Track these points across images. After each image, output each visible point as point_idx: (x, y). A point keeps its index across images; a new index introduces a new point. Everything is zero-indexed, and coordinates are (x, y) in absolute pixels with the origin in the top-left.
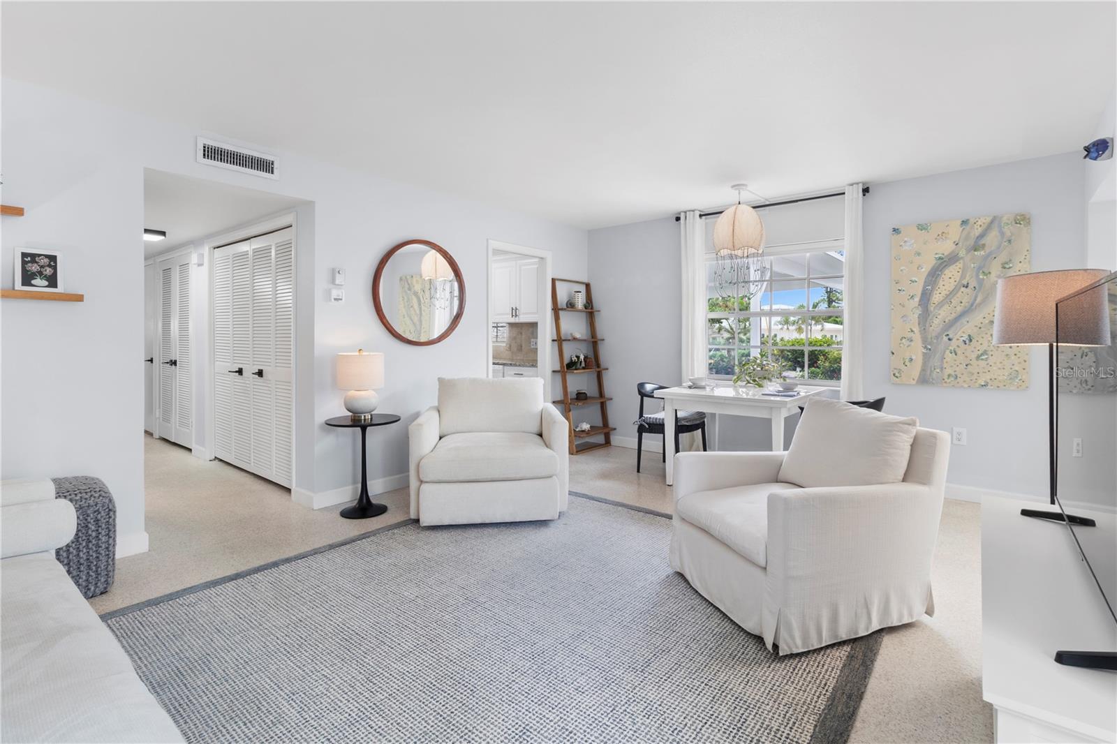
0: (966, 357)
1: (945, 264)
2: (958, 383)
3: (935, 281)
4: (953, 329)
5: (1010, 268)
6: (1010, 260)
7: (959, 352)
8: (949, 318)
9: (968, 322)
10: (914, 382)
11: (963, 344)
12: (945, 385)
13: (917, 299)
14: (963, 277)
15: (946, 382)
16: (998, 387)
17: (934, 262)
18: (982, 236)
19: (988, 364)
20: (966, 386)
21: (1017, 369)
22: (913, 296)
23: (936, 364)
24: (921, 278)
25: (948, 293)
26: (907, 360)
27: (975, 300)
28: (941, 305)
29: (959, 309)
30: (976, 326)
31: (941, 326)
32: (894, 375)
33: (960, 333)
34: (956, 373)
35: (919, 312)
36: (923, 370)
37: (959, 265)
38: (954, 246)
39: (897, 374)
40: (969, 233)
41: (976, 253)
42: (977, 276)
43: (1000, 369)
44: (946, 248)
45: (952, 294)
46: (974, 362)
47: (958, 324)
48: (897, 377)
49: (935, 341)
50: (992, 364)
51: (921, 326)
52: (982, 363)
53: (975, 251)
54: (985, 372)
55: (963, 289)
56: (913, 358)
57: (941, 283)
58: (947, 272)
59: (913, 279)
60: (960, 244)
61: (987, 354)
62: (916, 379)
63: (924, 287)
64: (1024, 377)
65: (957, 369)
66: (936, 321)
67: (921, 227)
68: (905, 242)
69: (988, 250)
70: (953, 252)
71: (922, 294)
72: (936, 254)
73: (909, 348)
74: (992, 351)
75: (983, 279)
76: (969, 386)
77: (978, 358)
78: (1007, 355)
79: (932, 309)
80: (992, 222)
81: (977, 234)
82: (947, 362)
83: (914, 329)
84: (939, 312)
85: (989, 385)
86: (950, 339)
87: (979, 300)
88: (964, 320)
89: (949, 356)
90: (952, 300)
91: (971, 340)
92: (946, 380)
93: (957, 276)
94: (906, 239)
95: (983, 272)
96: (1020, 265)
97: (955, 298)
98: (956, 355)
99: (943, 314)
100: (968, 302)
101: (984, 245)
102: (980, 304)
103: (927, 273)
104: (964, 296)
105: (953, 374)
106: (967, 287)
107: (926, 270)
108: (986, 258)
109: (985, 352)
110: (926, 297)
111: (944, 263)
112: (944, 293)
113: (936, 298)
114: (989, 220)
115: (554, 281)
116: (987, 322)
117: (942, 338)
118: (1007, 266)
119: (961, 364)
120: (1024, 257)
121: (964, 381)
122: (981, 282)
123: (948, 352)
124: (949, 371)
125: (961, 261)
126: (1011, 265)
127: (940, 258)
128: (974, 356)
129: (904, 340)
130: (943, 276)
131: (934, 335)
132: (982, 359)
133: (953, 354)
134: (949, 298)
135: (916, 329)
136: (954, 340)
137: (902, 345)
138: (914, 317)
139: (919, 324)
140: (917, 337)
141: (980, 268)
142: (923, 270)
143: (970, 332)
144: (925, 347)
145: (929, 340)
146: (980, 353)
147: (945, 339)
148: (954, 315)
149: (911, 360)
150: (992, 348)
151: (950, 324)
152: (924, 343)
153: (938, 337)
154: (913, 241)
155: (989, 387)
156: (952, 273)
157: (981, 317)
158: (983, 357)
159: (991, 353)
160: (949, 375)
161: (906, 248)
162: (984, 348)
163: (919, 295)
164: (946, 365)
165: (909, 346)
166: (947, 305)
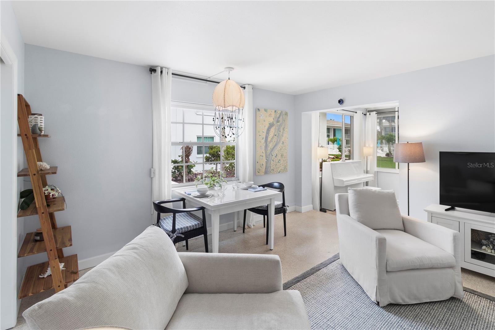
3: (269, 133)
6: (284, 127)
7: (274, 160)
8: (272, 147)
10: (263, 174)
11: (275, 157)
13: (264, 140)
14: (275, 132)
15: (271, 172)
17: (268, 125)
18: (279, 118)
20: (276, 173)
21: (286, 165)
22: (263, 138)
23: (269, 166)
24: (265, 131)
26: (261, 165)
27: (278, 140)
28: (270, 142)
29: (274, 144)
30: (278, 150)
33: (274, 153)
35: (264, 145)
36: (266, 168)
37: (274, 127)
38: (273, 120)
39: (259, 172)
40: (276, 116)
43: (282, 165)
44: (271, 120)
45: (273, 137)
46: (277, 164)
47: (274, 150)
52: (279, 164)
53: (278, 122)
54: (280, 167)
55: (275, 136)
58: (271, 129)
59: (263, 131)
60: (275, 119)
63: (266, 135)
64: (287, 168)
65: (274, 167)
66: (269, 149)
67: (266, 110)
68: (261, 115)
69: (280, 123)
70: (273, 122)
71: (266, 137)
72: (269, 122)
75: (279, 133)
78: (284, 160)
79: (268, 143)
80: (281, 113)
81: (278, 116)
82: (271, 164)
86: (272, 156)
88: (275, 148)
89: (272, 162)
90: (273, 141)
91: (277, 156)
93: (274, 132)
94: (261, 114)
95: (279, 131)
99: (271, 146)
100: (276, 141)
101: (279, 121)
102: (279, 142)
104: (275, 139)
105: (273, 169)
107: (266, 128)
108: (280, 125)
109: (279, 160)
110: (267, 138)
111: (271, 125)
112: (271, 137)
113: (269, 139)
114: (280, 112)
116: (280, 149)
119: (274, 165)
120: (287, 127)
121: (275, 171)
123: (272, 160)
124: (272, 168)
126: (285, 129)
127: (270, 124)
128: (277, 161)
129: (261, 156)
131: (268, 154)
134: (272, 139)
135: (264, 152)
137: (260, 159)
138: (263, 147)
139: (265, 150)
140: (264, 155)
141: (279, 129)
143: (276, 152)
144: (266, 159)
145: (267, 156)
146: (278, 160)
147: (271, 156)
148: (273, 146)
149: (263, 164)
150: (281, 158)
151: (272, 150)
152: (266, 158)
153: (269, 155)
154: (263, 115)
155: (281, 172)
156: (272, 130)
157: (278, 147)
158: (279, 162)
159: (281, 160)
160: (272, 170)
161: (261, 118)
162: (279, 158)
163: (265, 138)
164: (271, 166)
165: (262, 159)
166: (271, 142)
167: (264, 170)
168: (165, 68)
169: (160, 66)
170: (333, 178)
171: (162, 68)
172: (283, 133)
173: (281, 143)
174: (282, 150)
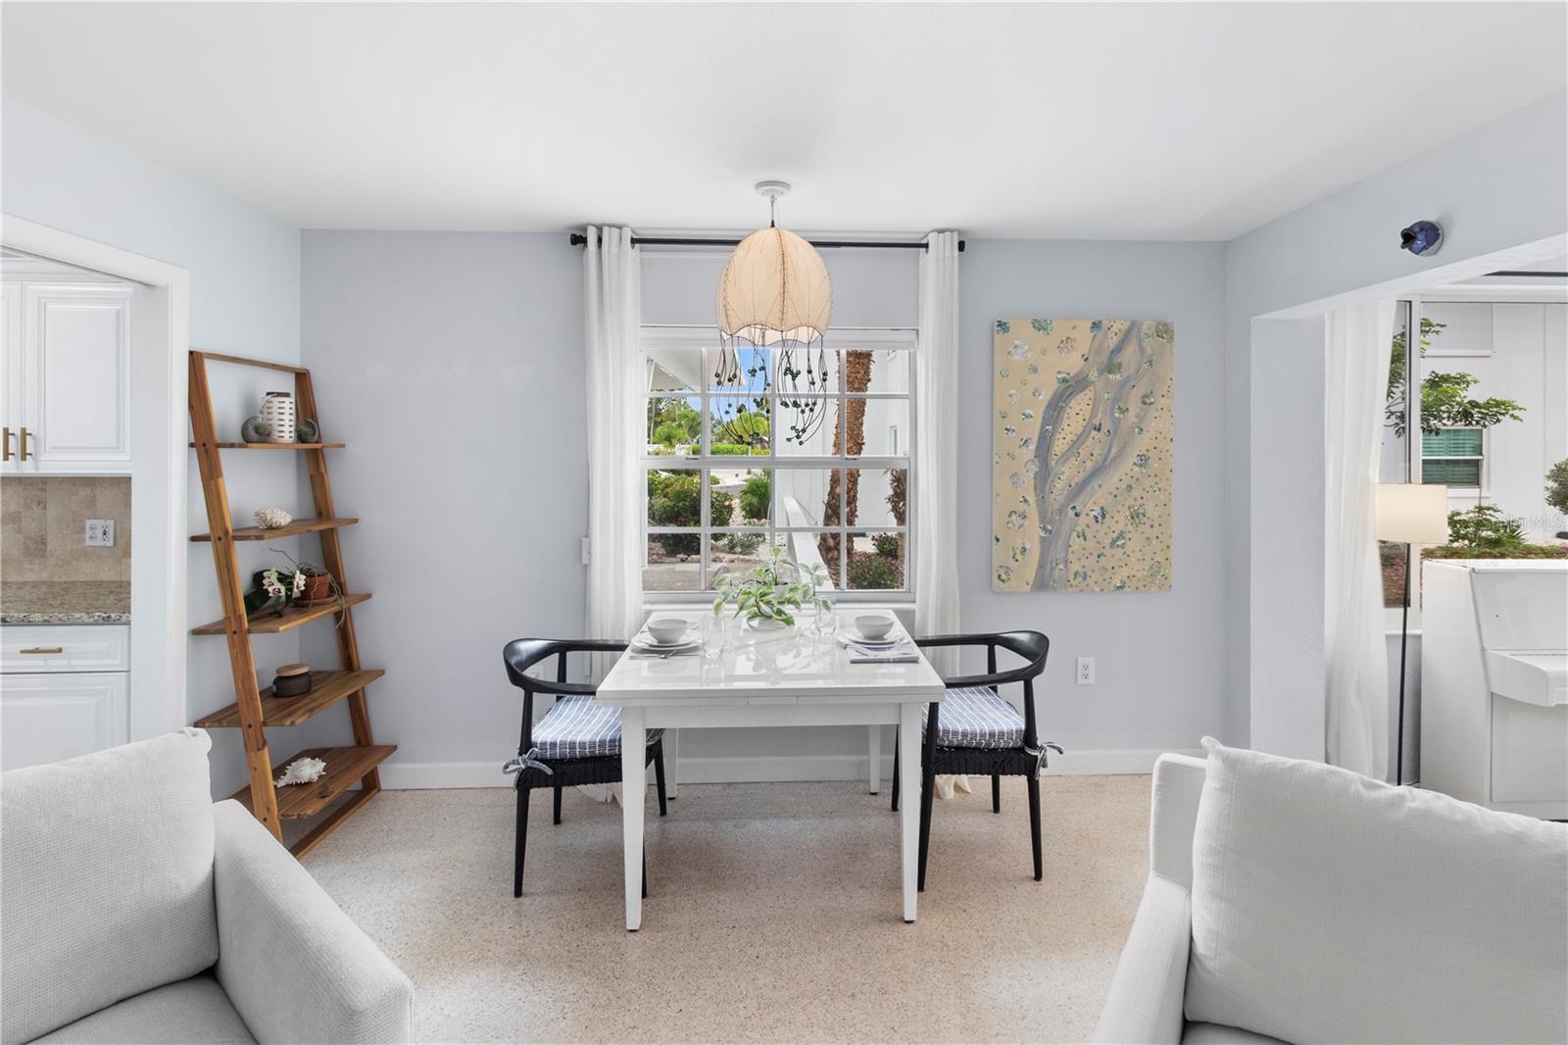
0: (1099, 543)
1: (1071, 389)
2: (1088, 585)
3: (1057, 417)
4: (1081, 498)
5: (1151, 403)
6: (1151, 393)
7: (1089, 536)
8: (1077, 480)
9: (1100, 486)
10: (1028, 588)
11: (1094, 521)
12: (1070, 589)
13: (1032, 447)
14: (1093, 414)
15: (1071, 586)
16: (1137, 588)
17: (1056, 385)
18: (1118, 350)
19: (1125, 553)
20: (1098, 590)
21: (1159, 559)
22: (1026, 441)
23: (1058, 557)
24: (1038, 412)
25: (1075, 438)
26: (1018, 551)
27: (1110, 451)
28: (1065, 457)
29: (1089, 465)
30: (1110, 493)
31: (1066, 492)
32: (999, 576)
33: (1090, 504)
34: (1085, 570)
35: (1034, 468)
36: (1041, 567)
37: (1089, 393)
38: (1083, 362)
39: (1004, 577)
40: (1101, 344)
41: (1110, 376)
42: (1112, 413)
43: (1139, 560)
44: (1072, 363)
45: (1079, 440)
46: (1108, 551)
47: (1088, 489)
48: (1003, 581)
49: (1057, 518)
50: (1130, 553)
51: (1038, 492)
52: (1118, 552)
53: (1110, 372)
54: (1122, 567)
55: (1094, 433)
56: (1027, 547)
57: (1066, 421)
58: (1073, 403)
59: (1028, 412)
60: (1091, 359)
61: (1124, 538)
62: (1031, 582)
63: (1043, 427)
64: (1167, 571)
65: (1087, 563)
66: (1059, 485)
67: (1040, 326)
68: (1016, 347)
69: (1125, 372)
70: (1081, 372)
71: (1040, 438)
72: (1059, 372)
73: (1022, 529)
74: (1129, 532)
75: (1119, 418)
76: (1102, 590)
77: (1113, 543)
78: (1148, 538)
79: (1053, 463)
80: (1129, 331)
81: (1112, 346)
82: (1073, 552)
83: (1028, 498)
84: (1063, 469)
85: (1127, 586)
86: (1077, 515)
87: (1114, 451)
88: (1095, 484)
89: (1076, 542)
90: (1080, 451)
91: (1104, 516)
92: (1072, 582)
93: (1087, 412)
94: (1017, 342)
95: (1119, 408)
96: (1163, 400)
97: (1084, 446)
98: (1085, 540)
99: (1068, 473)
100: (1100, 455)
101: (1120, 364)
102: (1114, 459)
103: (1045, 405)
104: (1095, 444)
105: (1081, 571)
106: (1099, 430)
107: (1045, 397)
108: (1122, 385)
109: (1121, 535)
110: (1045, 441)
111: (1071, 387)
112: (1070, 437)
113: (1060, 445)
114: (1127, 325)
116: (1124, 486)
117: (1068, 512)
118: (1148, 401)
119: (1091, 554)
120: (1167, 389)
121: (1096, 582)
122: (1116, 423)
123: (1074, 535)
124: (1075, 567)
125: (1092, 388)
126: (1152, 400)
127: (1064, 380)
128: (1107, 541)
129: (1014, 517)
130: (1068, 410)
131: (1055, 507)
132: (1118, 546)
133: (1081, 538)
134: (1077, 446)
135: (1031, 498)
136: (1083, 516)
137: (1010, 525)
138: (1028, 478)
139: (1035, 488)
140: (1032, 511)
141: (1116, 400)
142: (1041, 397)
143: (1102, 502)
144: (1044, 528)
145: (1049, 515)
146: (1115, 535)
147: (1071, 513)
148: (1082, 476)
149: (1024, 550)
150: (1130, 528)
151: (1079, 489)
152: (1042, 522)
153: (1061, 511)
154: (1027, 347)
155: (1126, 589)
156: (1079, 409)
157: (1116, 478)
158: (1120, 543)
159: (1129, 536)
160: (1076, 574)
161: (1016, 357)
162: (1120, 527)
163: (1035, 440)
164: (1071, 557)
165: (1022, 526)
166: (1073, 458)
167: (1031, 574)
168: (610, 226)
169: (593, 222)
170: (1483, 650)
171: (600, 228)
172: (1141, 418)
173: (1135, 459)
174: (1136, 493)
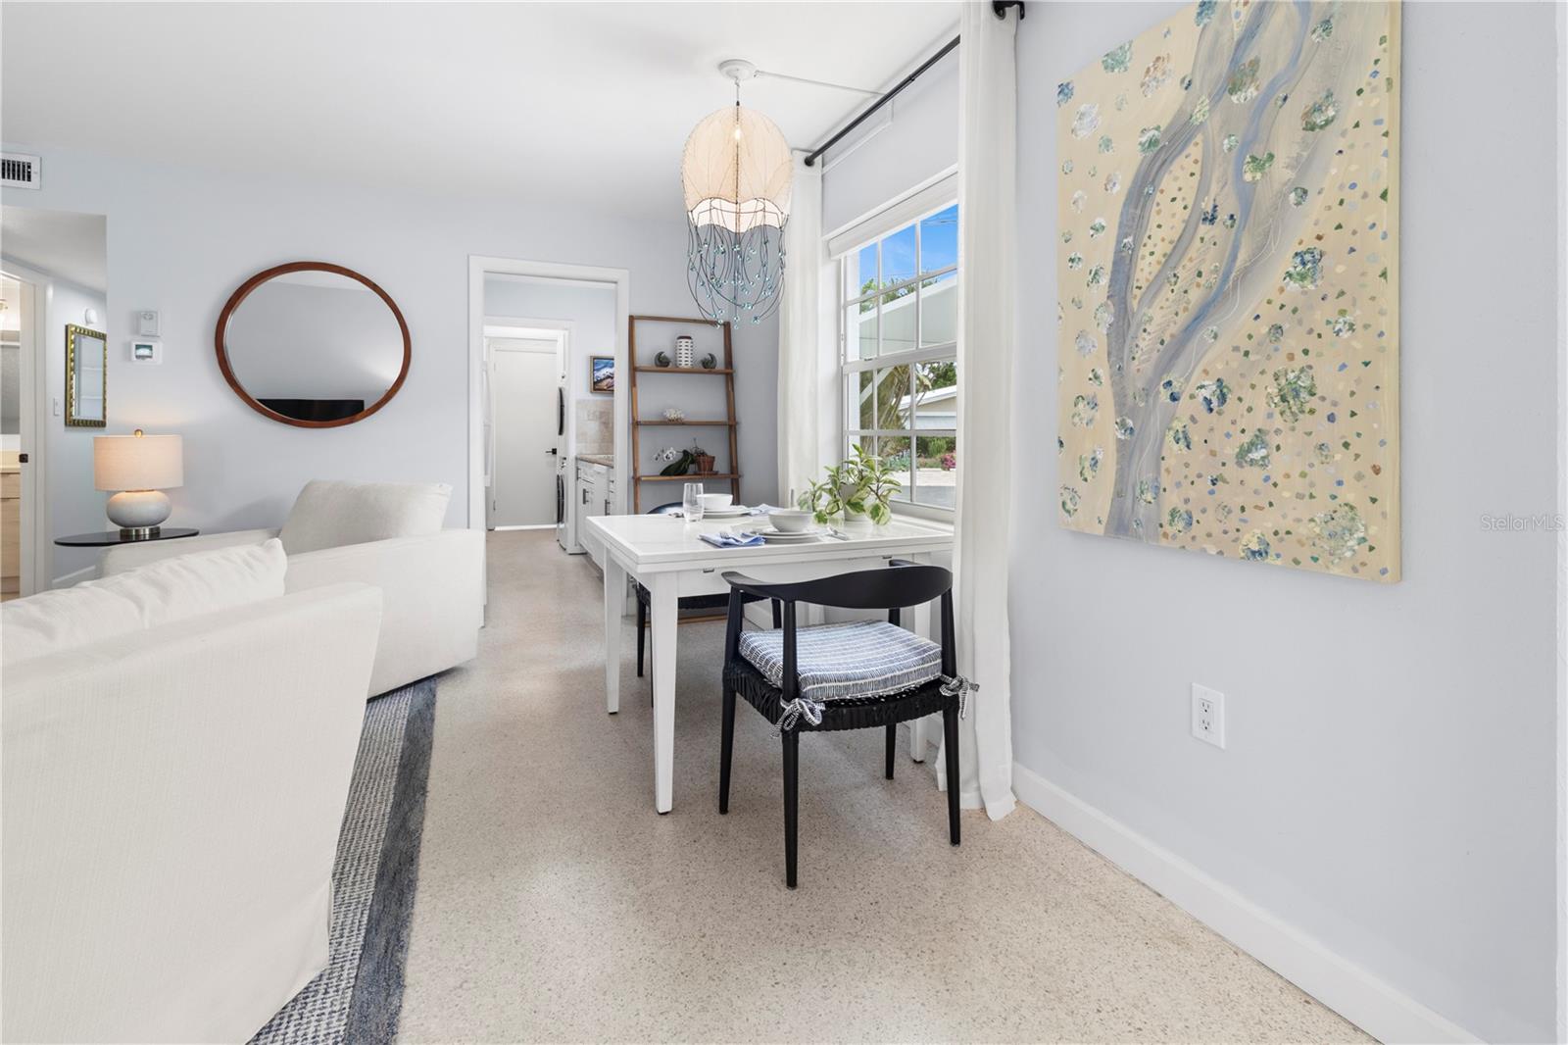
0: (1213, 453)
1: (1162, 156)
2: (1193, 538)
3: (1141, 217)
4: (1181, 363)
5: (1328, 122)
6: (1329, 95)
7: (1196, 439)
8: (1174, 329)
9: (1215, 337)
10: (1100, 530)
11: (1203, 408)
12: (1164, 542)
13: (1104, 281)
14: (1202, 190)
15: (1165, 535)
16: (1296, 562)
17: (1139, 157)
19: (1267, 479)
20: (1213, 551)
21: (1351, 498)
22: (1096, 273)
23: (1144, 479)
24: (1110, 218)
25: (1168, 249)
26: (1087, 464)
27: (1234, 257)
28: (1154, 288)
29: (1195, 296)
30: (1236, 349)
31: (1155, 355)
32: (1064, 504)
33: (1196, 380)
34: (1189, 507)
35: (1108, 318)
36: (1119, 494)
37: (1195, 150)
38: (1183, 94)
39: (1069, 506)
40: (1218, 35)
41: (1234, 98)
42: (1239, 173)
43: (1300, 496)
44: (1164, 104)
46: (1231, 472)
47: (1193, 345)
48: (1068, 512)
49: (1142, 405)
50: (1279, 480)
51: (1113, 359)
52: (1253, 475)
53: (1232, 91)
54: (1261, 509)
55: (1204, 229)
56: (1099, 457)
57: (1154, 220)
58: (1166, 181)
59: (1098, 221)
60: (1196, 83)
61: (1265, 445)
62: (1104, 520)
63: (1119, 242)
64: (1373, 530)
65: (1192, 494)
66: (1145, 342)
67: (1112, 61)
68: (1083, 117)
69: (1265, 77)
70: (1181, 111)
71: (1115, 263)
72: (1144, 131)
73: (1091, 427)
74: (1278, 431)
75: (1254, 183)
76: (1221, 553)
77: (1242, 455)
78: (1321, 447)
79: (1135, 303)
81: (1237, 34)
82: (1168, 471)
83: (1100, 372)
84: (1150, 312)
85: (1272, 551)
86: (1174, 398)
87: (1242, 256)
88: (1205, 333)
89: (1173, 450)
90: (1180, 271)
91: (1223, 399)
92: (1167, 528)
93: (1191, 190)
94: (1084, 109)
95: (1254, 159)
96: (1359, 102)
97: (1185, 261)
98: (1188, 447)
99: (1160, 317)
100: (1216, 271)
101: (1255, 65)
102: (1246, 271)
103: (1122, 199)
104: (1206, 254)
105: (1183, 508)
106: (1212, 220)
107: (1122, 185)
108: (1260, 106)
109: (1259, 439)
110: (1123, 267)
111: (1162, 150)
112: (1162, 249)
113: (1145, 268)
115: (632, 319)
116: (1265, 330)
117: (1158, 392)
118: (1319, 119)
119: (1200, 476)
120: (1372, 68)
121: (1209, 535)
122: (1247, 196)
123: (1170, 437)
124: (1172, 499)
125: (1199, 138)
126: (1331, 113)
127: (1152, 143)
128: (1231, 450)
129: (1081, 405)
130: (1158, 197)
131: (1140, 385)
132: (1252, 462)
133: (1182, 442)
134: (1172, 263)
135: (1104, 372)
136: (1184, 399)
137: (1076, 419)
138: (1099, 337)
139: (1109, 354)
140: (1105, 393)
141: (1246, 145)
142: (1117, 188)
143: (1220, 370)
144: (1122, 425)
145: (1130, 399)
146: (1246, 439)
147: (1164, 396)
148: (1183, 318)
149: (1095, 462)
150: (1278, 422)
151: (1175, 349)
152: (1119, 412)
153: (1147, 392)
154: (1095, 111)
155: (1270, 560)
156: (1178, 182)
157: (1247, 315)
158: (1256, 455)
159: (1275, 440)
160: (1174, 513)
161: (1082, 133)
162: (1258, 420)
163: (1109, 268)
164: (1165, 481)
165: (1090, 421)
166: (1167, 288)
167: (1103, 505)
172: (1301, 165)
173: (1288, 263)
174: (1292, 342)
